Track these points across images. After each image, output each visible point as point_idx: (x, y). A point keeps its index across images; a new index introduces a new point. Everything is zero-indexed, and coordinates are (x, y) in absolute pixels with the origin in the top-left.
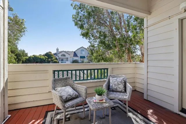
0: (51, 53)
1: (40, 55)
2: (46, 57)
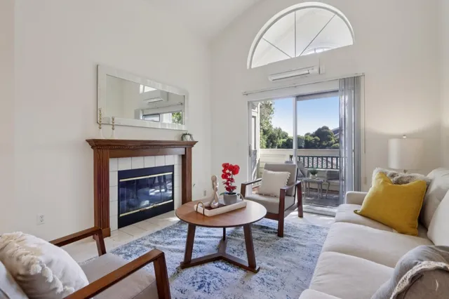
0: (327, 128)
1: (308, 134)
2: (317, 138)
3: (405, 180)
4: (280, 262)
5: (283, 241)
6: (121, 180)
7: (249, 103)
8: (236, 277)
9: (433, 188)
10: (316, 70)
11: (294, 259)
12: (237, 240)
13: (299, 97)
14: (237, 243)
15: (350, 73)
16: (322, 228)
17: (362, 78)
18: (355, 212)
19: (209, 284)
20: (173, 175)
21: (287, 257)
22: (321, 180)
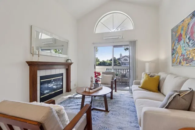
0: (115, 58)
3: (153, 76)
4: (115, 107)
5: (113, 100)
6: (41, 81)
7: (94, 47)
8: (102, 114)
9: (161, 78)
10: (121, 37)
11: (120, 106)
12: (96, 102)
13: (114, 46)
14: (97, 103)
15: (132, 39)
16: (125, 95)
17: (137, 41)
18: (139, 87)
19: (94, 118)
20: (63, 78)
21: (117, 105)
22: (119, 78)
